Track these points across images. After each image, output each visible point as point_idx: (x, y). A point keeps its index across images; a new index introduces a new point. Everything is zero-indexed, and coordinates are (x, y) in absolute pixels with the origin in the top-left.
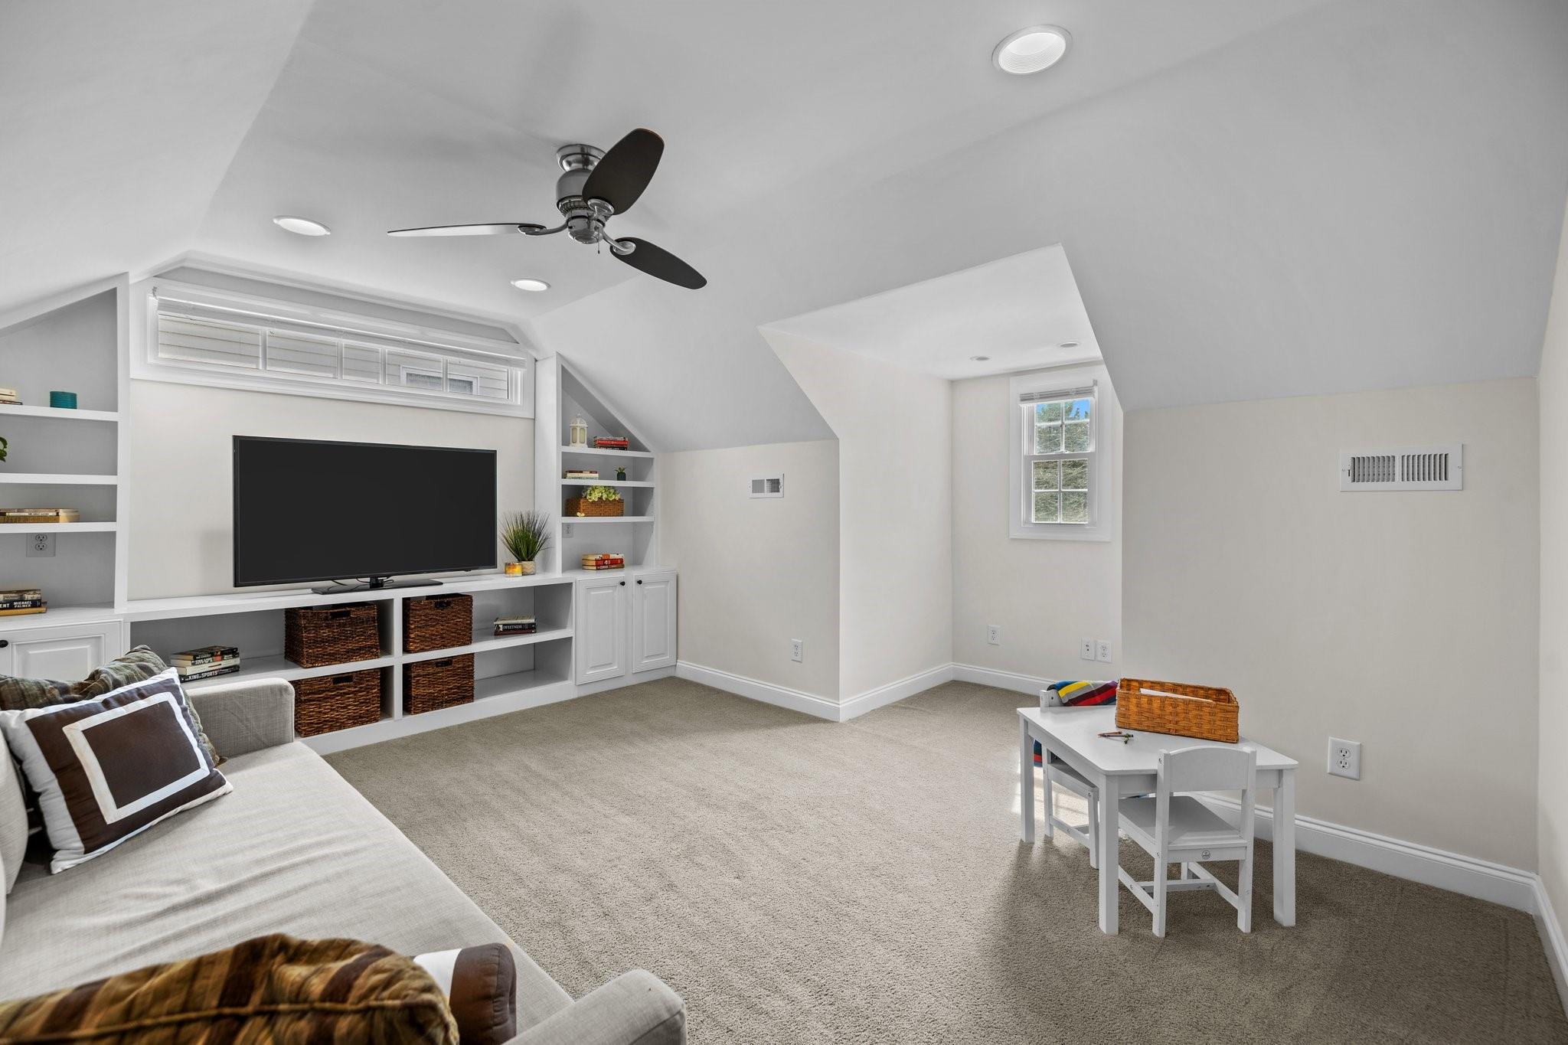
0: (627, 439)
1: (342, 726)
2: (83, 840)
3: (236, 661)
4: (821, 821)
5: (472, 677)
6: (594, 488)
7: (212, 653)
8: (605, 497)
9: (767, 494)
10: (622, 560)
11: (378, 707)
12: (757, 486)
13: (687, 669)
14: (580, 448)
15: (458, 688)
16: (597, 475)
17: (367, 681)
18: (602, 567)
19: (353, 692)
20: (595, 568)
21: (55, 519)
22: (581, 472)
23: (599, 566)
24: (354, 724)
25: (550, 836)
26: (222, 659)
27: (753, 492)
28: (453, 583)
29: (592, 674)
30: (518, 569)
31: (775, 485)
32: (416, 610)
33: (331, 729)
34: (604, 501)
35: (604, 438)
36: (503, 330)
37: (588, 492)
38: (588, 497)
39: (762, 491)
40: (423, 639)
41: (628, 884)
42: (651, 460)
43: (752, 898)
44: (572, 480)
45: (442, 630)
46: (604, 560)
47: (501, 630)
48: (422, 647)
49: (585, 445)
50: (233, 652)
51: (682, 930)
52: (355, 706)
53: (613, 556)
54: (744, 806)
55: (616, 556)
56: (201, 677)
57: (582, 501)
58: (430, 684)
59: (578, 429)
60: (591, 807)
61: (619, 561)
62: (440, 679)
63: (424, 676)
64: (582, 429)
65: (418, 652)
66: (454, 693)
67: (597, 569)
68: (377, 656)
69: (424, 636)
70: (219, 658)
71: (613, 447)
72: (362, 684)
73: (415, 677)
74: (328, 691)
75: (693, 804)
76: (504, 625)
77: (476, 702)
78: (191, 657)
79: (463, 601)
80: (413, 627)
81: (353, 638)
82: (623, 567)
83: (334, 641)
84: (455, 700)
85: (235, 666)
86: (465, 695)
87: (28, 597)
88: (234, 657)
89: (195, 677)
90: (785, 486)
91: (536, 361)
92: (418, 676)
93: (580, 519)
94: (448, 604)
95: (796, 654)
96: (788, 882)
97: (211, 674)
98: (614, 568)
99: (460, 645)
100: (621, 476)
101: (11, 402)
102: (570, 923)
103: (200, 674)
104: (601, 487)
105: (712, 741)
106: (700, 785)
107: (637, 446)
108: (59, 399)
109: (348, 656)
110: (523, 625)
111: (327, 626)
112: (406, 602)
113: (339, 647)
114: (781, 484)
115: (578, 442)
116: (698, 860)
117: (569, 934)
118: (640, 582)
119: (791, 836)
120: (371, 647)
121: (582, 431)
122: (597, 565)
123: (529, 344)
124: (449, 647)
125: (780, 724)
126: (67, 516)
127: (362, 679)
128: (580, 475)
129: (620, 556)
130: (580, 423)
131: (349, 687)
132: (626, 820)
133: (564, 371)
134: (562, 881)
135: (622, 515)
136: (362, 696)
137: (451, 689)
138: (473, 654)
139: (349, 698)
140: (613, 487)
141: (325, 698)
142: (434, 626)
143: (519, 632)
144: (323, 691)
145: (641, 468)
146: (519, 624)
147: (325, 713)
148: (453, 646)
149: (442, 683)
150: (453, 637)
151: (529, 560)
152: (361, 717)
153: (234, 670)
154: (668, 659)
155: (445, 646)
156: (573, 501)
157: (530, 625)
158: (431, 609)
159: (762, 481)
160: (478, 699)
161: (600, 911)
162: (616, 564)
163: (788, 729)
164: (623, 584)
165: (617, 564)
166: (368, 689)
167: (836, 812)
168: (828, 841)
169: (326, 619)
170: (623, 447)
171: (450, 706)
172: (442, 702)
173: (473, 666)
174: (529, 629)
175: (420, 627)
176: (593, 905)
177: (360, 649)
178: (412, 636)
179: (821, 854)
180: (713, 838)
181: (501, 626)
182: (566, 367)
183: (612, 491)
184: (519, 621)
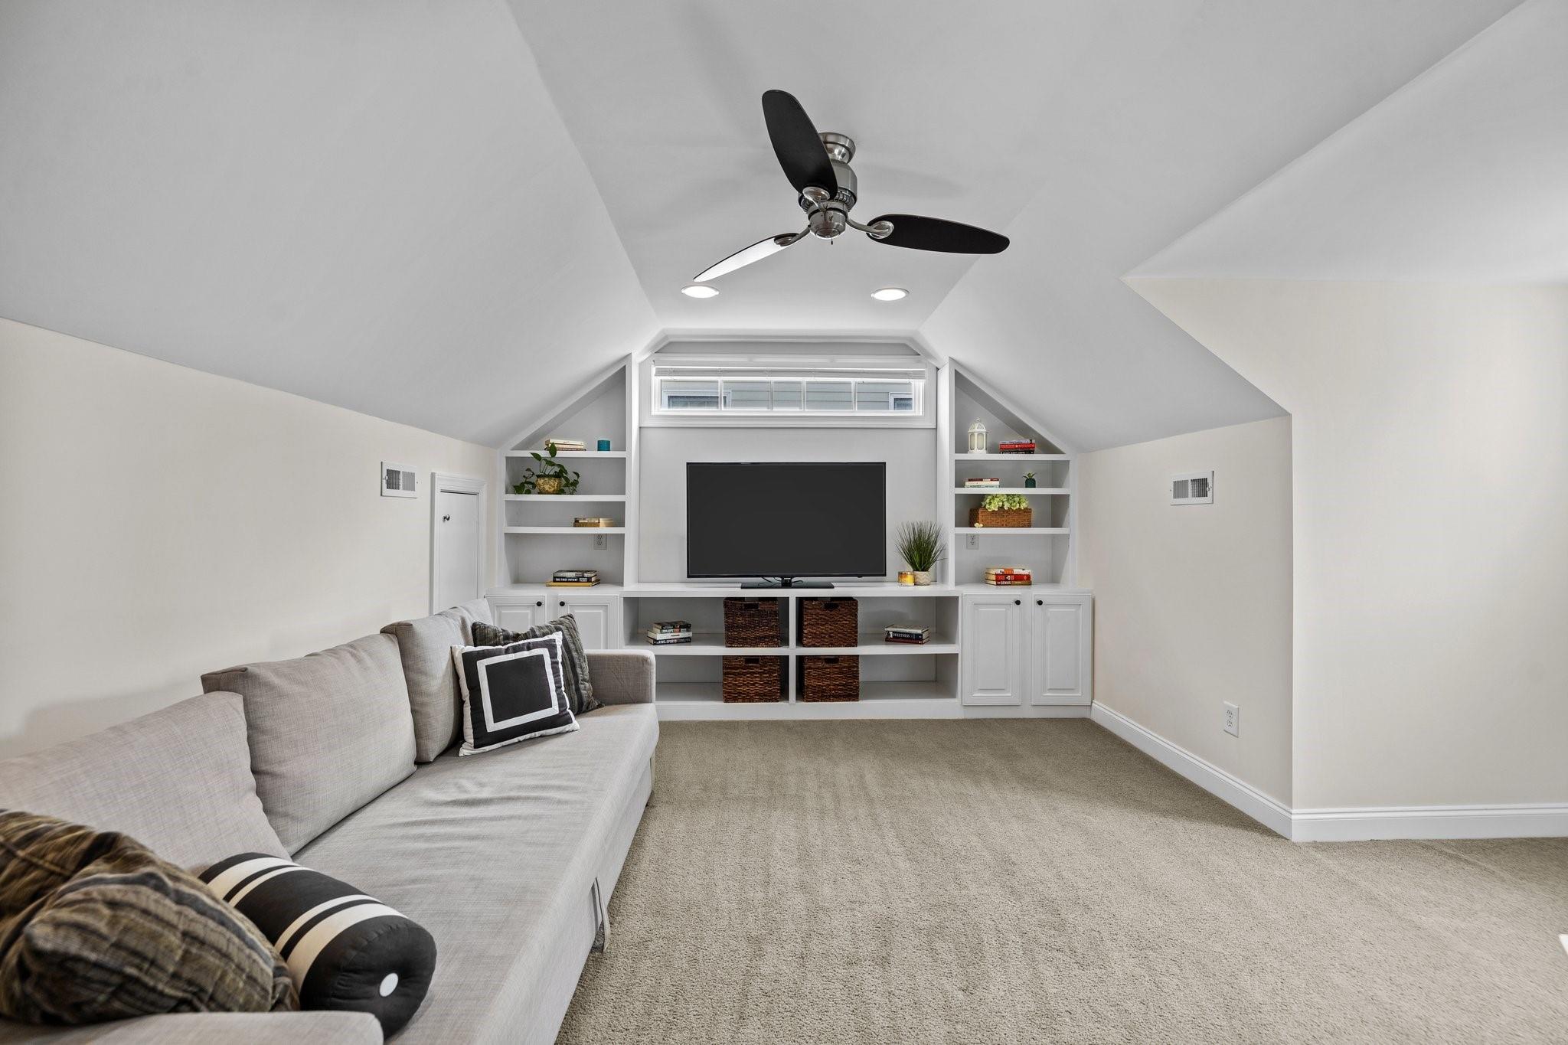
0: (1034, 441)
1: (751, 700)
2: (475, 738)
3: (689, 634)
4: (1138, 971)
5: (857, 677)
6: (994, 497)
7: (673, 626)
8: (1007, 506)
9: (1192, 500)
10: (1028, 577)
11: (778, 689)
12: (1179, 489)
13: (1103, 713)
14: (978, 453)
15: (844, 685)
16: (997, 483)
17: (770, 665)
18: (1002, 583)
19: (759, 673)
20: (995, 583)
21: (597, 525)
22: (981, 480)
23: (1000, 581)
24: (760, 700)
25: (824, 852)
26: (680, 631)
27: (1175, 497)
28: (843, 588)
29: (979, 697)
30: (909, 579)
31: (1202, 487)
32: (808, 609)
33: (744, 701)
34: (1007, 511)
35: (1007, 442)
36: (905, 346)
37: (988, 501)
38: (987, 506)
39: (1185, 496)
40: (815, 636)
41: (847, 935)
42: (1067, 462)
43: (959, 1027)
44: (971, 489)
45: (831, 629)
46: (1006, 575)
47: (891, 636)
48: (813, 642)
49: (984, 451)
50: (687, 627)
51: (853, 1017)
52: (761, 684)
53: (1017, 571)
54: (1047, 904)
55: (1021, 572)
56: (666, 642)
57: (980, 510)
58: (819, 678)
59: (976, 434)
60: (883, 837)
61: (1025, 578)
62: (828, 674)
63: (815, 669)
64: (980, 434)
65: (810, 646)
66: (840, 690)
67: (997, 585)
68: (778, 646)
69: (815, 633)
70: (678, 630)
71: (1017, 451)
72: (766, 667)
73: (807, 669)
74: (742, 668)
75: (987, 875)
76: (894, 632)
77: (860, 702)
78: (660, 627)
79: (849, 604)
80: (806, 623)
81: (760, 627)
82: (1030, 584)
83: (746, 627)
84: (841, 696)
85: (689, 638)
86: (850, 693)
87: (586, 575)
88: (687, 631)
89: (662, 642)
90: (1216, 488)
91: (938, 369)
92: (810, 668)
93: (978, 529)
94: (836, 606)
95: (1230, 724)
96: (1021, 1031)
97: (672, 641)
98: (1020, 585)
99: (846, 646)
100: (1030, 483)
101: (580, 449)
102: (769, 948)
103: (666, 640)
104: (1003, 495)
105: (1070, 809)
106: (1012, 856)
107: (1049, 448)
108: (603, 446)
109: (755, 643)
110: (911, 634)
111: (741, 615)
112: (800, 601)
113: (749, 634)
114: (1210, 485)
115: (976, 448)
116: (937, 945)
117: (757, 958)
118: (1040, 603)
119: (1076, 972)
120: (773, 637)
121: (980, 437)
122: (997, 580)
123: (929, 355)
124: (837, 646)
125: (1188, 815)
126: (605, 523)
127: (766, 663)
128: (979, 483)
129: (1026, 572)
130: (978, 430)
131: (756, 667)
132: (903, 864)
133: (957, 374)
134: (798, 901)
135: (1030, 527)
136: (766, 677)
137: (838, 685)
138: (858, 656)
139: (756, 677)
140: (1019, 496)
141: (739, 674)
142: (823, 625)
143: (907, 641)
144: (738, 668)
145: (1057, 473)
146: (907, 633)
147: (739, 686)
148: (840, 646)
149: (830, 678)
150: (839, 637)
151: (923, 570)
152: (765, 695)
153: (687, 641)
154: (1080, 696)
155: (832, 645)
156: (972, 511)
157: (917, 635)
158: (820, 609)
159: (1186, 482)
160: (862, 699)
161: (799, 949)
162: (1021, 580)
163: (1196, 826)
164: (1018, 603)
165: (1024, 580)
166: (770, 672)
167: (1175, 969)
168: (1129, 1005)
169: (741, 609)
170: (1029, 450)
171: (837, 701)
172: (830, 696)
173: (858, 667)
174: (916, 639)
175: (812, 625)
176: (799, 940)
177: (765, 637)
178: (805, 631)
179: (1099, 1018)
180: (976, 926)
181: (891, 633)
182: (958, 370)
183: (1017, 499)
184: (907, 631)
